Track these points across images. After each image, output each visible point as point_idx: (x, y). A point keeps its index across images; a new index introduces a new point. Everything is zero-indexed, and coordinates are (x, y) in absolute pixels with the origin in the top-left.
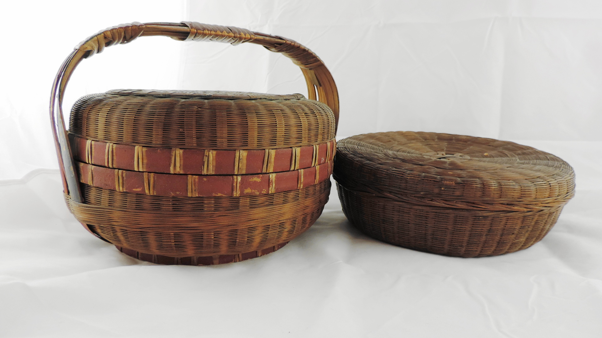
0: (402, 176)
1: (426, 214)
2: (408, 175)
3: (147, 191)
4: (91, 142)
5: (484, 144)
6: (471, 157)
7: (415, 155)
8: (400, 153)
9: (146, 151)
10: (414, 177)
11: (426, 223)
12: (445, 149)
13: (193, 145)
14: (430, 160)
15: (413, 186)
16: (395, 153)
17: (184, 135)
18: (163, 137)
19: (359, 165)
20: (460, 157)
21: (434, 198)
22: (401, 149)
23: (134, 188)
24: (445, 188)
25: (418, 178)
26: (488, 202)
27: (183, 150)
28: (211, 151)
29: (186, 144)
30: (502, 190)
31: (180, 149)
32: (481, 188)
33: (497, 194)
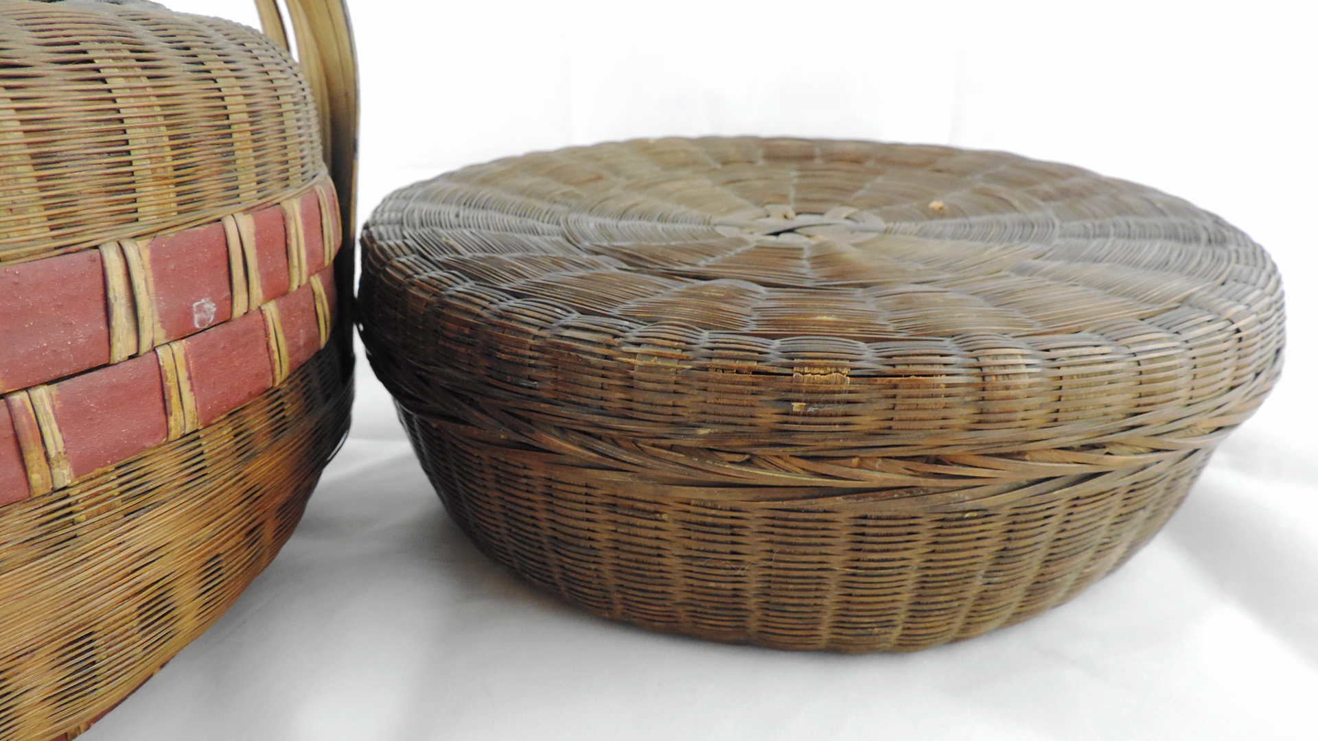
0: (606, 357)
1: (732, 518)
2: (634, 349)
5: (920, 166)
6: (887, 221)
7: (687, 226)
8: (630, 222)
10: (661, 356)
11: (733, 553)
12: (792, 193)
14: (738, 246)
15: (660, 398)
16: (610, 222)
19: (428, 304)
20: (849, 223)
21: (758, 451)
22: (635, 205)
24: (810, 403)
25: (681, 359)
26: (1003, 450)
30: (1060, 388)
32: (970, 389)
33: (1042, 406)
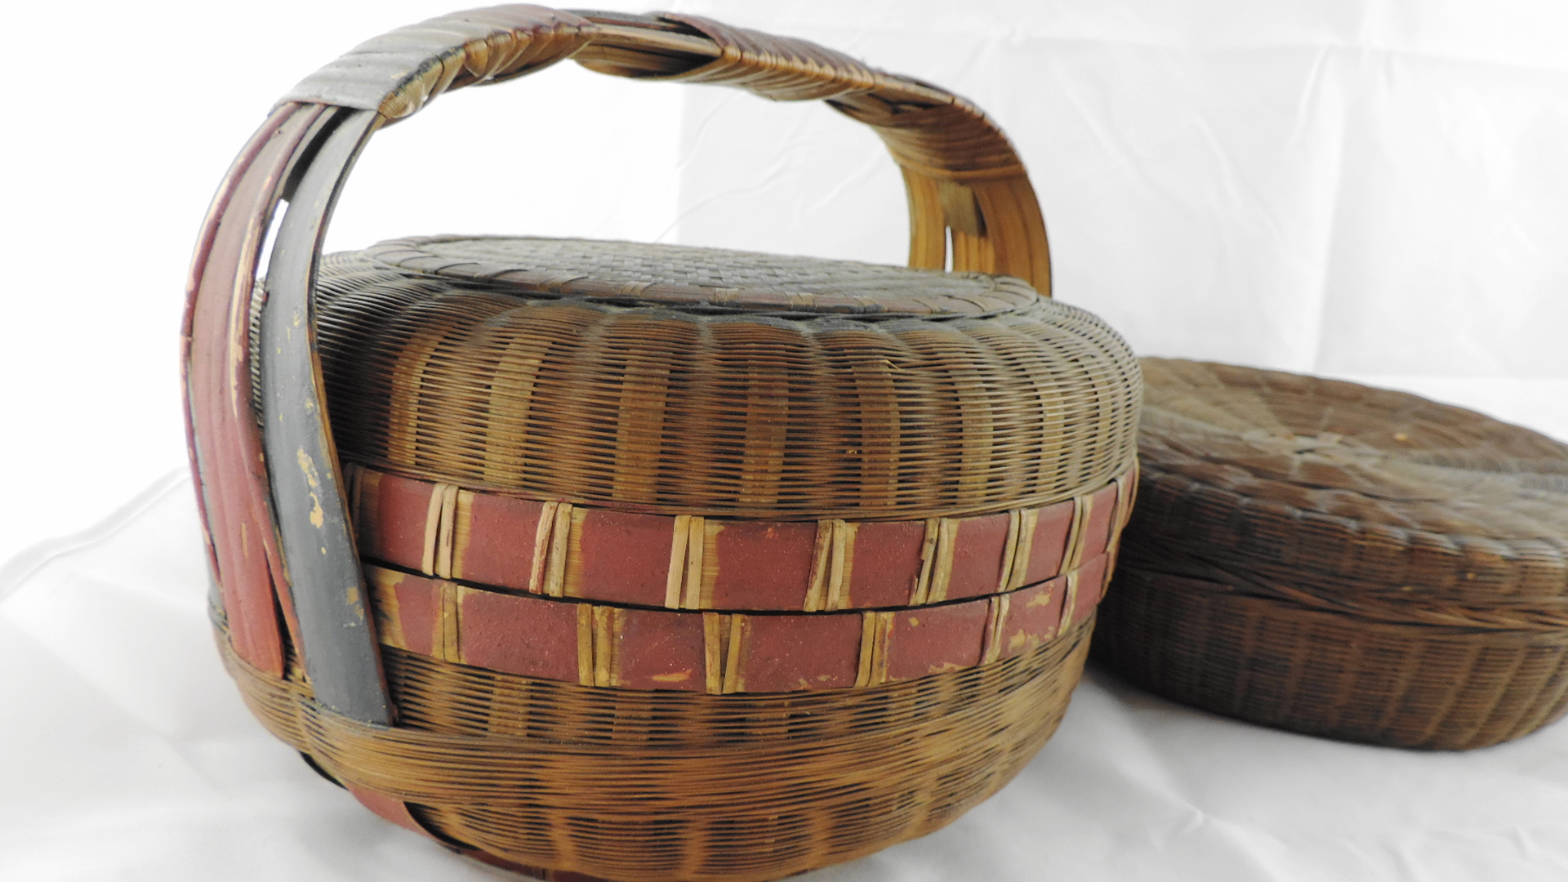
1: (1403, 646)
3: (712, 683)
4: (458, 493)
7: (1228, 441)
9: (721, 534)
13: (886, 505)
15: (1380, 567)
17: (860, 468)
18: (783, 479)
21: (1439, 603)
23: (658, 672)
24: (1477, 574)
27: (858, 524)
28: (945, 522)
29: (861, 502)
31: (847, 520)
